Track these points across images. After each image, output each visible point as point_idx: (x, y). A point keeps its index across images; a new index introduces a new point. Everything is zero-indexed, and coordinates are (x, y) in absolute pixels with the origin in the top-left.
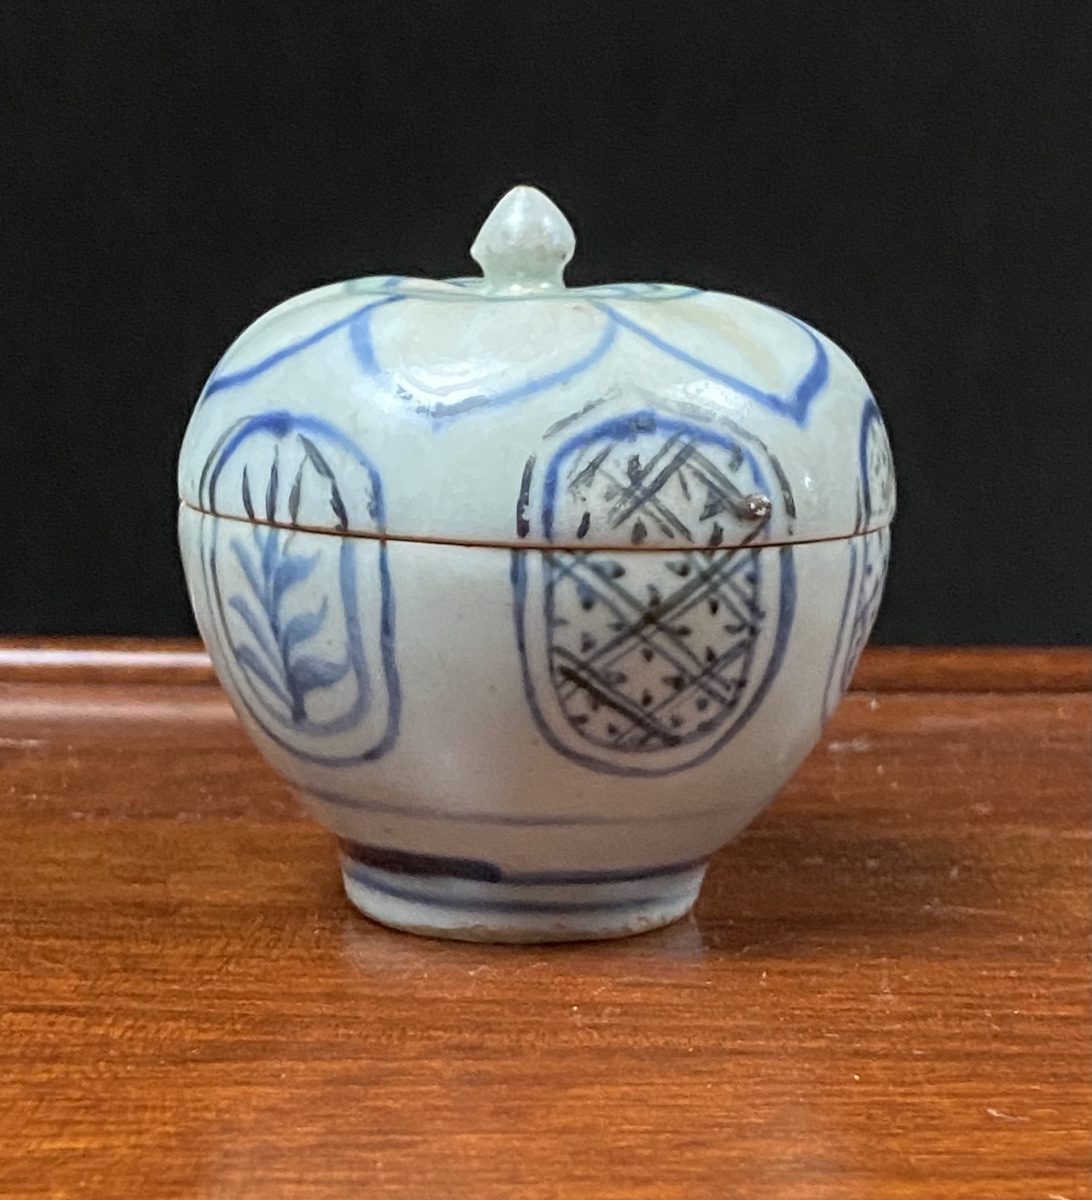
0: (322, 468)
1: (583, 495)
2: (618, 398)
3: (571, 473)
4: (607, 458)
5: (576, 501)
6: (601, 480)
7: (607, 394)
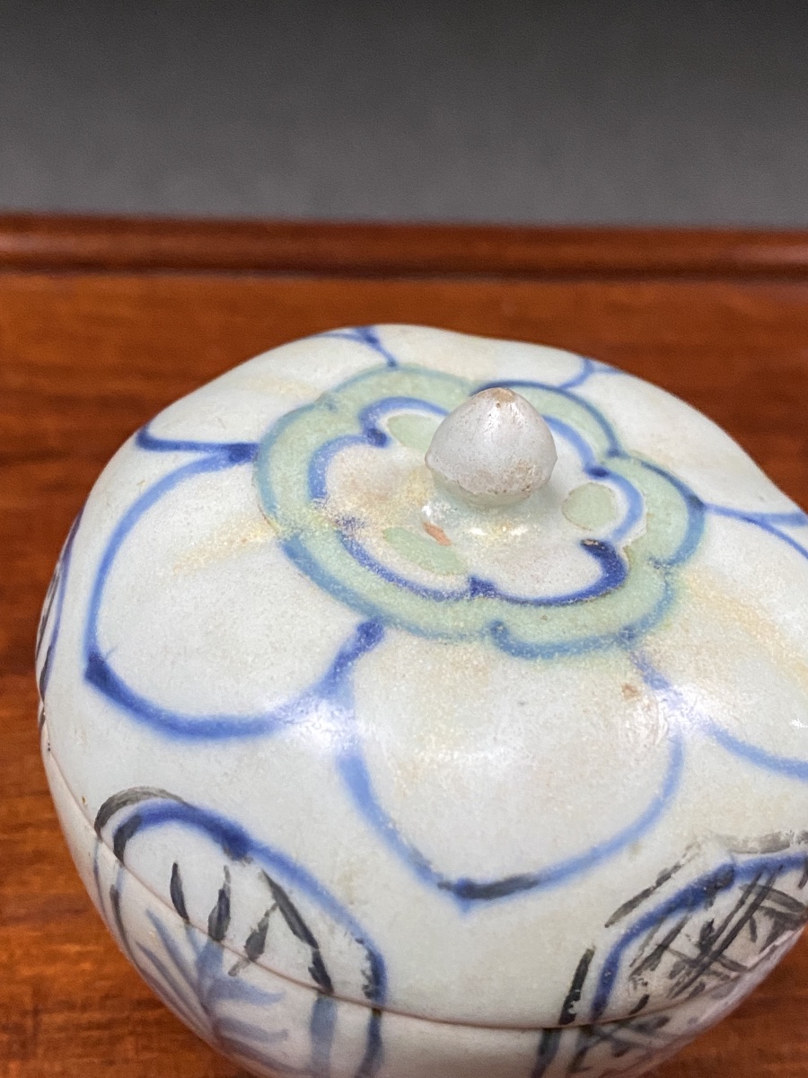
0: (298, 929)
1: (646, 980)
2: (697, 858)
3: (635, 961)
4: (679, 936)
5: (635, 988)
6: (668, 960)
7: (684, 856)
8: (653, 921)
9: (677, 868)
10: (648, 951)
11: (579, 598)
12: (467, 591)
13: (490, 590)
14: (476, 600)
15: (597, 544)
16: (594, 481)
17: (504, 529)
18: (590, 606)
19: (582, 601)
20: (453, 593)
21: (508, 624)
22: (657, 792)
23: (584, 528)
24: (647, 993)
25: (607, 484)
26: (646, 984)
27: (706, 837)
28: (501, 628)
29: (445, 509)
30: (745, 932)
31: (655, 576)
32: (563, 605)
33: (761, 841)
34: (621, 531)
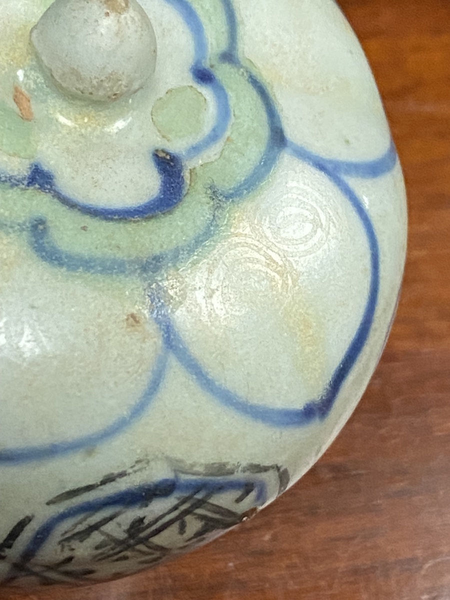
1: (73, 547)
2: (144, 471)
3: (66, 532)
4: (110, 522)
5: (62, 550)
6: (96, 537)
7: (132, 467)
8: (91, 508)
9: (122, 474)
10: (81, 528)
11: (124, 215)
12: (24, 179)
13: (47, 183)
14: (31, 189)
15: (168, 157)
16: (195, 85)
17: (86, 120)
18: (130, 227)
19: (126, 219)
20: (11, 178)
21: (49, 224)
22: (125, 413)
23: (164, 137)
24: (73, 555)
25: (206, 92)
26: (73, 550)
27: (157, 457)
28: (41, 227)
29: (39, 80)
30: (175, 527)
31: (206, 207)
32: (106, 219)
33: (207, 466)
34: (196, 149)
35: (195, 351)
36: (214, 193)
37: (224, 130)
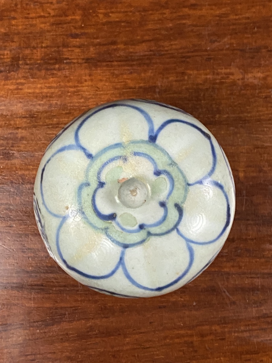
12: (100, 180)
13: (100, 186)
14: (97, 182)
15: (114, 217)
16: (138, 224)
20: (100, 177)
21: (89, 187)
23: (121, 216)
31: (101, 226)
34: (118, 224)
35: (64, 225)
36: (106, 229)
37: (125, 231)
